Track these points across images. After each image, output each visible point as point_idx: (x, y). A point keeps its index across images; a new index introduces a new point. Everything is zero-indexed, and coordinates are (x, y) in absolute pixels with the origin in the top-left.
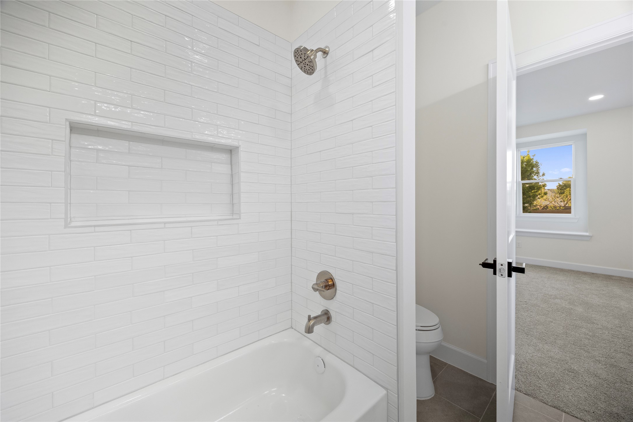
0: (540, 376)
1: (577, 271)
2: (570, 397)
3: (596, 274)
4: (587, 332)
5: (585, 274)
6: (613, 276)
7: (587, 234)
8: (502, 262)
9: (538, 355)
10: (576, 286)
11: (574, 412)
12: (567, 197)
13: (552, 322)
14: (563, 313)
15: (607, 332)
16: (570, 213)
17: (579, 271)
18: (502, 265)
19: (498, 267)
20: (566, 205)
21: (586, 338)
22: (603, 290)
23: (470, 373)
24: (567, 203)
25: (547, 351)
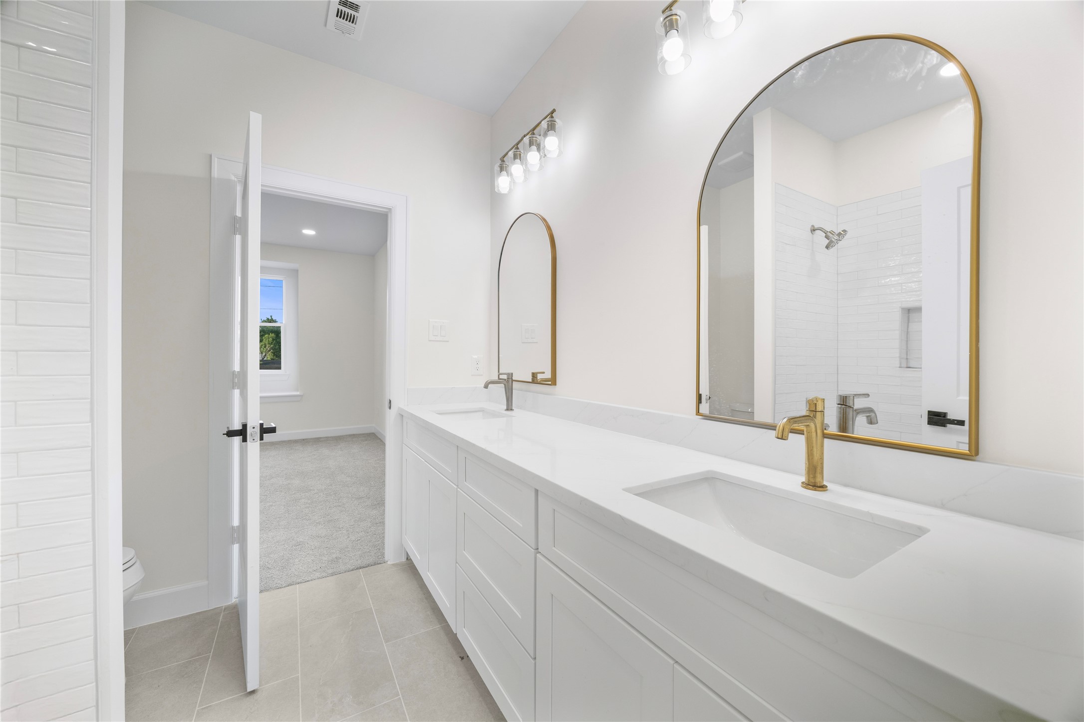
0: (270, 566)
1: (289, 441)
2: (301, 568)
3: (306, 439)
4: (306, 501)
5: (296, 442)
6: (321, 438)
7: (298, 393)
8: (254, 423)
9: (264, 547)
10: (290, 458)
11: (306, 578)
12: (265, 347)
13: (271, 506)
14: (281, 491)
15: (322, 494)
16: (280, 368)
17: (290, 440)
18: (254, 428)
19: (249, 431)
20: (264, 358)
21: (306, 508)
22: (314, 455)
23: (181, 616)
24: (265, 355)
25: (273, 538)
